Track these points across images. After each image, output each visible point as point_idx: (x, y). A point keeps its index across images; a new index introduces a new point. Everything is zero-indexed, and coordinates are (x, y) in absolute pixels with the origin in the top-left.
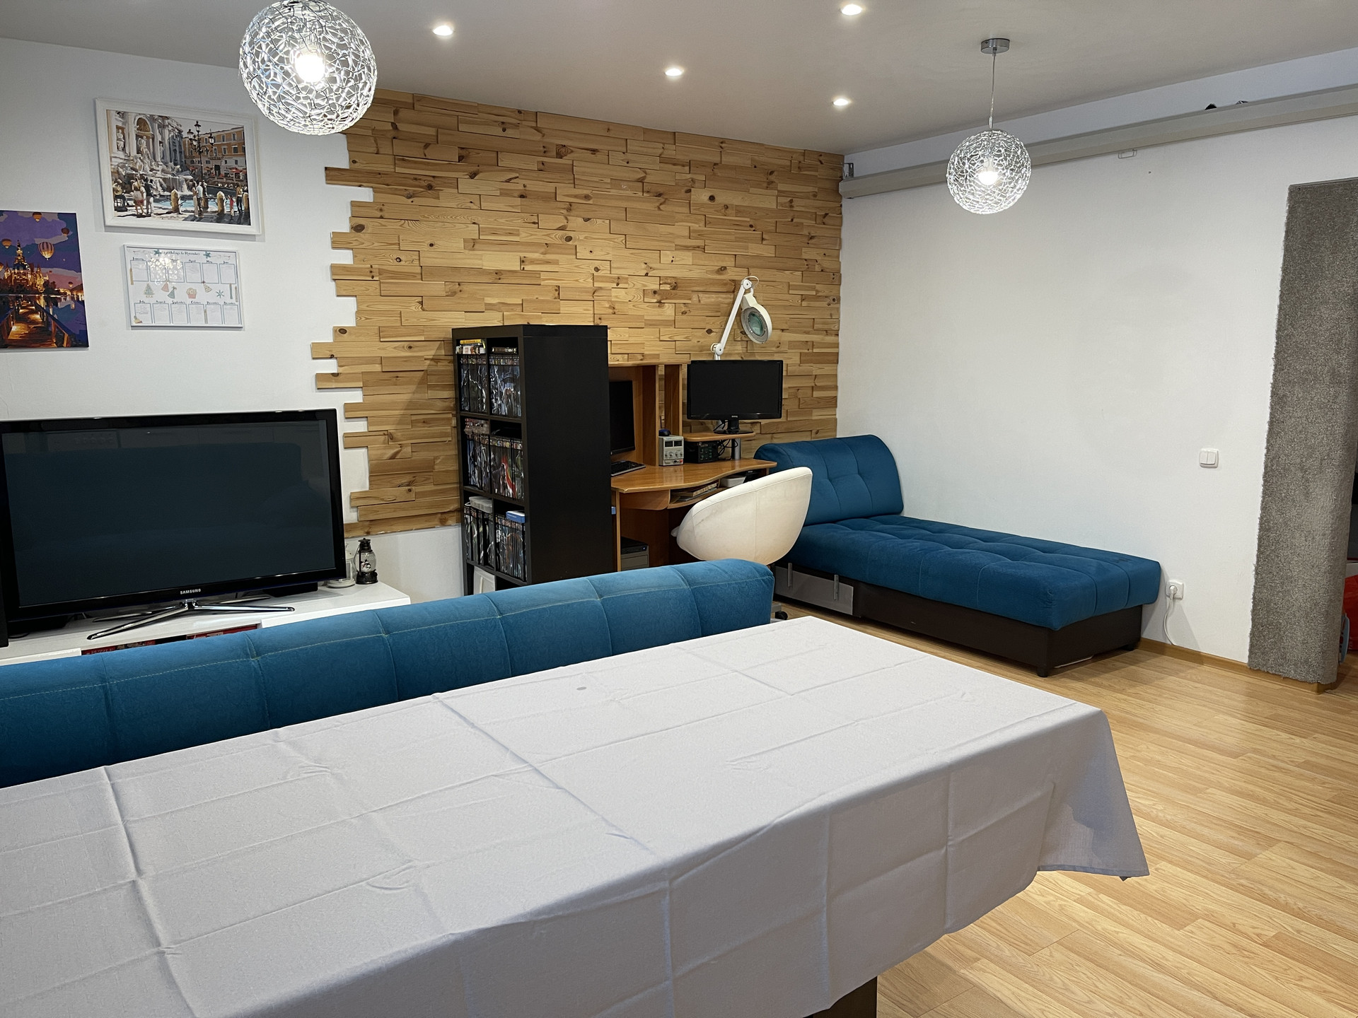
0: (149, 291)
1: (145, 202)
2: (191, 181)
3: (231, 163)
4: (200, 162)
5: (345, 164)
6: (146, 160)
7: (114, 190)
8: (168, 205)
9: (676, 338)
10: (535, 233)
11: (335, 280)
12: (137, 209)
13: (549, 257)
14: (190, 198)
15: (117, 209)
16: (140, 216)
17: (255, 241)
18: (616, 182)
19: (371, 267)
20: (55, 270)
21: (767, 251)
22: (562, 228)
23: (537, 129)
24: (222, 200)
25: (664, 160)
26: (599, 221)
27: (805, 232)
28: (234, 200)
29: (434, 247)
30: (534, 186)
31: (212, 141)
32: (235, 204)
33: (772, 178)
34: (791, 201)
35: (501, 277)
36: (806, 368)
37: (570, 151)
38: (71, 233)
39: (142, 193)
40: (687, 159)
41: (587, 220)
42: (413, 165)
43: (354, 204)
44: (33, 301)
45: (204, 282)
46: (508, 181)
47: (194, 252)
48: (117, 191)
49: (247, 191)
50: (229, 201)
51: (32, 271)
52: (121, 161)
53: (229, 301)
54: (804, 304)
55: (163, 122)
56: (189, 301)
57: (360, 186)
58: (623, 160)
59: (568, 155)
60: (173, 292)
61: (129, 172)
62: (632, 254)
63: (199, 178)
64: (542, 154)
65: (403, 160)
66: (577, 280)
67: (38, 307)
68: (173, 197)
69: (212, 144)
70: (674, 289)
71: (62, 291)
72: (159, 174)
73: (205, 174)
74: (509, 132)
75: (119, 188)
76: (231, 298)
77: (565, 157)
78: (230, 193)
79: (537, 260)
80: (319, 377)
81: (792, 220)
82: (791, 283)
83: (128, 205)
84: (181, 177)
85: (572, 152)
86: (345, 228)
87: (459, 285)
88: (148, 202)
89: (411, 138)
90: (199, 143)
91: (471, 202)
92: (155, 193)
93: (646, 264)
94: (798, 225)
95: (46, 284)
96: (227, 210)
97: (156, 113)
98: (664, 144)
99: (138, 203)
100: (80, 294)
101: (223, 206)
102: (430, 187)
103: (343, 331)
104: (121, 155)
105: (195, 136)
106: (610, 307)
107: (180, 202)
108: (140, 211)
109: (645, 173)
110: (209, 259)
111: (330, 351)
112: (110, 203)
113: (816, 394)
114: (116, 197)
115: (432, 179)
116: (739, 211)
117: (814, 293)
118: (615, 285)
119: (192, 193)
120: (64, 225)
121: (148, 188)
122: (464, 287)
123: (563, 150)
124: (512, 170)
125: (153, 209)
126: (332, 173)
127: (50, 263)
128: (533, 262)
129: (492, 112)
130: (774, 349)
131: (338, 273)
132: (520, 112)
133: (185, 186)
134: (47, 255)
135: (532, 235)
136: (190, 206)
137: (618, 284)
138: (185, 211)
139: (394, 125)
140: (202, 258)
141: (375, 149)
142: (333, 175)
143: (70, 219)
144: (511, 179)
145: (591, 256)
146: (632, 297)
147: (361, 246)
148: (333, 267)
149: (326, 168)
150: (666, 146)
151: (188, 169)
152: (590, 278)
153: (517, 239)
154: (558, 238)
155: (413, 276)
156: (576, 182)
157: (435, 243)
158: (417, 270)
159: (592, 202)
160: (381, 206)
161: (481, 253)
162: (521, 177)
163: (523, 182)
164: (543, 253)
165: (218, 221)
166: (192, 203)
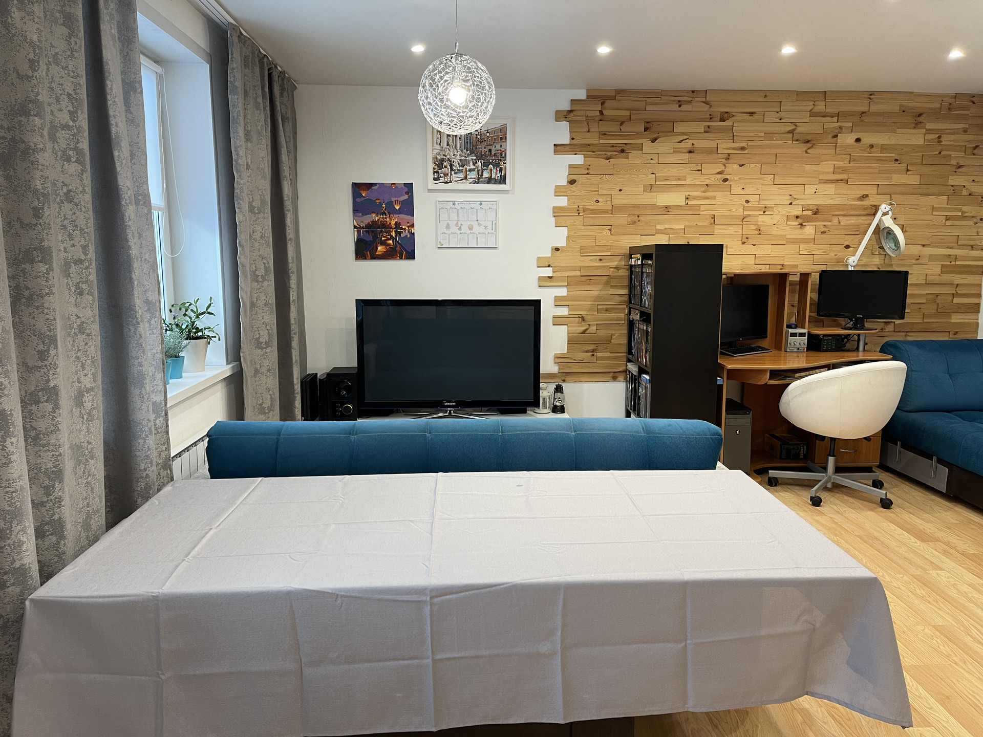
0: (448, 227)
1: (449, 174)
2: (475, 160)
3: (498, 147)
4: (481, 148)
5: (566, 140)
6: (452, 150)
7: (434, 168)
8: (462, 175)
9: (813, 253)
10: (699, 178)
11: (554, 216)
12: (445, 179)
13: (708, 194)
14: (474, 170)
15: (435, 179)
16: (446, 183)
17: (509, 194)
18: (769, 135)
19: (579, 207)
20: (401, 216)
21: (912, 180)
22: (720, 173)
23: (706, 103)
24: (491, 170)
25: (813, 114)
26: (752, 166)
27: (954, 162)
28: (498, 169)
29: (622, 191)
30: (699, 144)
31: (488, 134)
32: (498, 172)
33: (921, 119)
34: (939, 137)
35: (670, 210)
36: (947, 278)
37: (731, 116)
38: (410, 194)
39: (448, 169)
40: (836, 111)
41: (741, 165)
42: (613, 137)
43: (570, 166)
44: (389, 233)
45: (478, 220)
46: (680, 142)
47: (473, 202)
48: (435, 169)
49: (506, 164)
50: (495, 170)
51: (389, 216)
52: (438, 151)
53: (491, 231)
54: (948, 223)
56: (469, 232)
57: (575, 154)
58: (776, 118)
59: (731, 119)
60: (460, 227)
61: (442, 157)
62: (779, 189)
63: (479, 158)
64: (708, 120)
65: (605, 134)
66: (730, 210)
67: (391, 236)
68: (464, 170)
69: (488, 136)
70: (815, 214)
71: (403, 227)
72: (458, 157)
73: (483, 155)
74: (684, 108)
75: (436, 167)
76: (492, 230)
77: (727, 121)
78: (496, 165)
79: (699, 197)
80: (541, 279)
81: (940, 153)
82: (934, 206)
83: (440, 177)
84: (470, 158)
85: (733, 116)
86: (564, 182)
87: (638, 216)
88: (451, 174)
89: (613, 119)
90: (481, 136)
91: (652, 159)
92: (455, 169)
93: (791, 195)
94: (945, 157)
95: (396, 223)
96: (493, 176)
98: (815, 102)
99: (446, 175)
100: (412, 229)
101: (491, 174)
102: (623, 151)
103: (557, 249)
104: (438, 147)
105: (479, 133)
106: (756, 229)
107: (468, 173)
108: (446, 180)
109: (796, 126)
110: (481, 206)
111: (549, 262)
112: (431, 176)
113: (956, 300)
114: (434, 172)
115: (624, 145)
116: (883, 148)
117: (960, 214)
118: (762, 213)
119: (475, 167)
120: (406, 190)
121: (451, 166)
122: (641, 218)
123: (726, 115)
124: (683, 134)
125: (453, 178)
126: (558, 148)
127: (399, 212)
128: (695, 198)
129: (673, 95)
130: (914, 261)
131: (558, 212)
132: (693, 92)
133: (471, 163)
134: (397, 207)
135: (696, 179)
136: (473, 175)
137: (764, 212)
138: (470, 178)
139: (601, 112)
140: (478, 206)
141: (587, 129)
142: (559, 148)
143: (409, 186)
144: (682, 140)
145: (743, 192)
146: (777, 221)
147: (573, 194)
148: (554, 208)
149: (555, 145)
150: (817, 103)
151: (474, 153)
152: (741, 208)
153: (683, 182)
154: (717, 180)
155: (607, 212)
156: (734, 138)
157: (623, 188)
158: (609, 208)
159: (746, 152)
160: (588, 166)
161: (656, 194)
162: (691, 138)
163: (692, 142)
164: (704, 192)
165: (488, 183)
166: (474, 173)
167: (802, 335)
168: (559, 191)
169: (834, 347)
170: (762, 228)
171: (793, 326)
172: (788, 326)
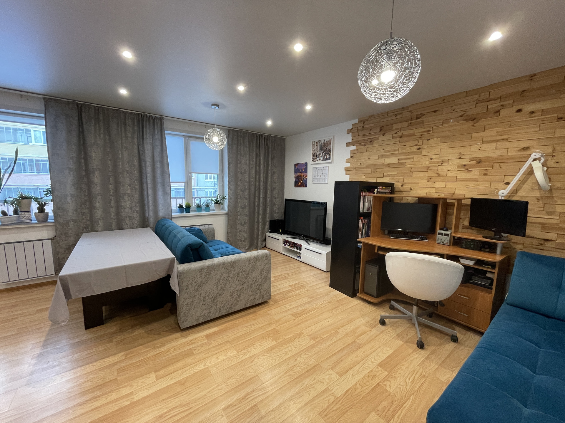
2: (323, 152)
3: (329, 147)
4: (324, 148)
5: (351, 141)
6: (317, 150)
8: (319, 158)
9: (477, 187)
11: (345, 171)
15: (312, 160)
16: (315, 161)
17: (331, 163)
19: (353, 167)
22: (416, 145)
23: (409, 112)
24: (327, 156)
25: (477, 102)
26: (436, 139)
30: (406, 132)
31: (326, 143)
32: (329, 156)
38: (307, 166)
40: (499, 96)
41: (428, 140)
42: (367, 136)
43: (351, 151)
44: (301, 178)
45: (323, 174)
46: (396, 133)
47: (322, 167)
49: (331, 153)
51: (301, 173)
52: (314, 151)
55: (319, 141)
56: (320, 178)
57: (353, 146)
58: (451, 110)
59: (423, 117)
60: (318, 176)
61: (314, 153)
62: (452, 150)
64: (410, 120)
65: (364, 136)
66: (421, 164)
67: (302, 180)
70: (479, 163)
71: (305, 177)
72: (318, 152)
73: (325, 150)
74: (398, 117)
75: (313, 156)
76: (327, 177)
77: (421, 118)
78: (328, 154)
79: (404, 158)
84: (321, 152)
85: (424, 115)
86: (349, 157)
89: (367, 129)
91: (383, 143)
92: (317, 156)
93: (460, 153)
95: (303, 175)
97: (319, 140)
98: (479, 94)
99: (315, 159)
100: (307, 177)
102: (371, 142)
105: (324, 143)
109: (465, 111)
112: (311, 159)
115: (371, 139)
118: (440, 164)
122: (377, 170)
123: (420, 115)
124: (397, 129)
125: (317, 159)
127: (304, 172)
128: (402, 159)
129: (393, 112)
131: (346, 169)
132: (403, 108)
133: (322, 154)
134: (304, 170)
135: (404, 150)
136: (322, 158)
137: (442, 164)
139: (363, 127)
140: (323, 169)
141: (358, 135)
142: (348, 144)
143: (306, 164)
145: (429, 154)
146: (450, 168)
147: (352, 162)
149: (346, 143)
150: (481, 95)
151: (323, 150)
152: (427, 162)
153: (397, 152)
154: (415, 149)
155: (364, 168)
156: (424, 126)
157: (370, 158)
158: (365, 166)
159: (431, 132)
160: (357, 150)
161: (384, 159)
162: (401, 130)
163: (401, 132)
164: (407, 156)
165: (326, 160)
166: (322, 157)
167: (446, 235)
168: (347, 161)
169: (472, 247)
170: (440, 173)
171: (445, 229)
172: (441, 229)
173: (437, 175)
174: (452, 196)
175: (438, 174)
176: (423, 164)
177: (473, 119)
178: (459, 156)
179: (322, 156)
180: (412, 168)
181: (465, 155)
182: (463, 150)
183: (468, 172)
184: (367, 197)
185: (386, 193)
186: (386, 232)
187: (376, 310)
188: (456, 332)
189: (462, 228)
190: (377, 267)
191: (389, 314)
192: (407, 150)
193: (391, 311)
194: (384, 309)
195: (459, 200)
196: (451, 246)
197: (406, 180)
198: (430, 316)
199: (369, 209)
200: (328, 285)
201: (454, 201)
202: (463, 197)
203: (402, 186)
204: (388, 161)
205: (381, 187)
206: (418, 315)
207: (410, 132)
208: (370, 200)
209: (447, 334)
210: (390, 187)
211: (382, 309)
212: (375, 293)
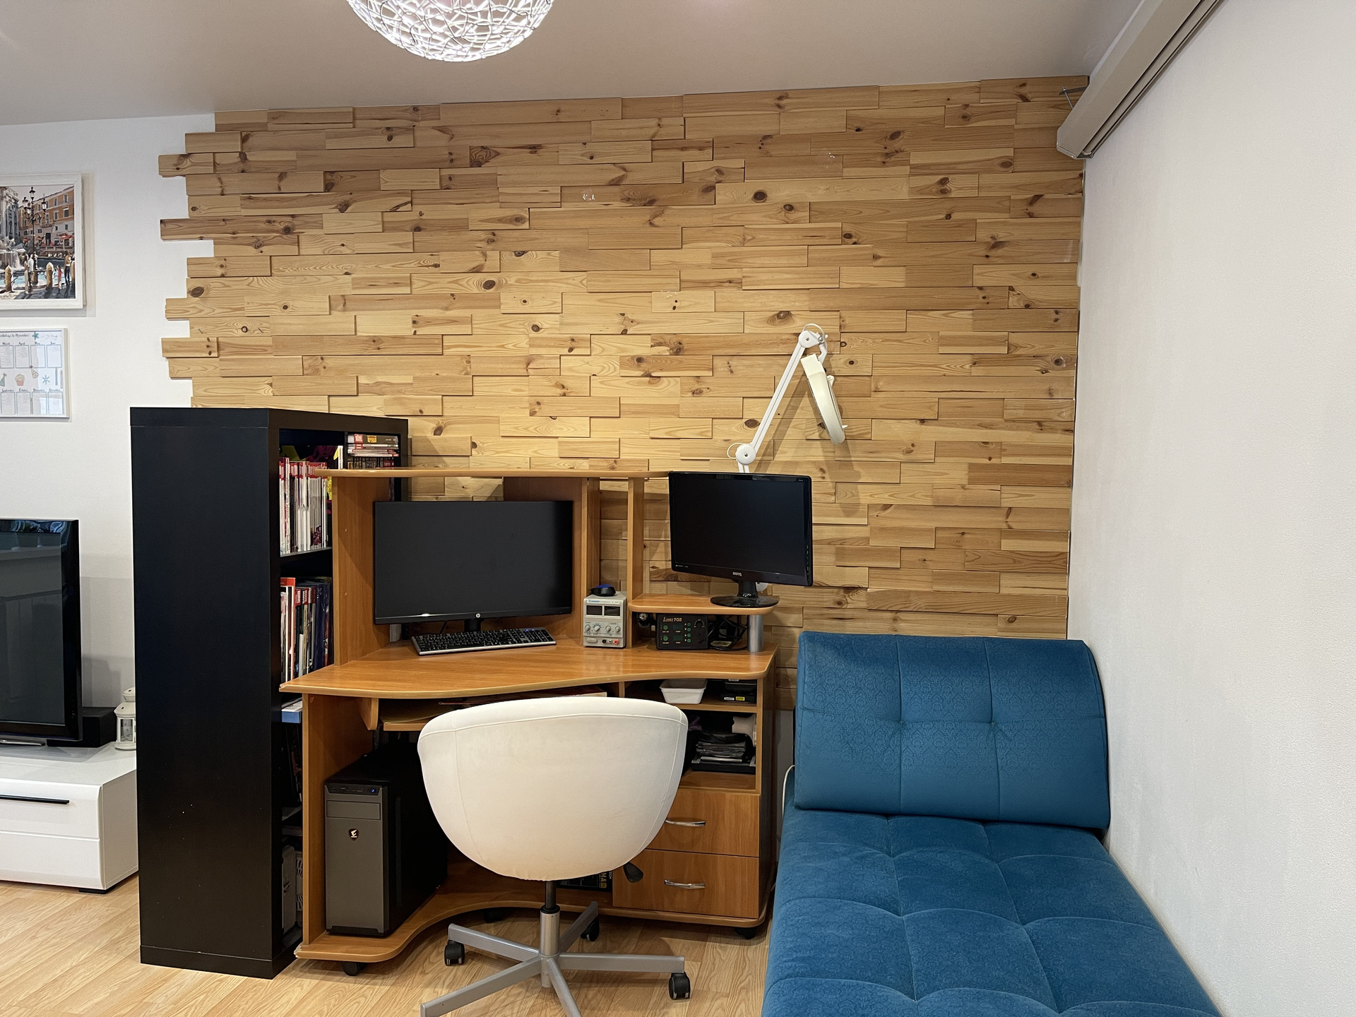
3: (62, 229)
4: (32, 232)
5: (184, 213)
10: (438, 280)
11: (167, 357)
13: (454, 313)
14: (22, 273)
17: (80, 315)
18: (567, 191)
19: (208, 339)
21: (894, 278)
22: (477, 270)
23: (442, 129)
24: (51, 272)
25: (657, 144)
26: (541, 254)
27: (983, 235)
28: (63, 270)
29: (288, 310)
30: (432, 213)
31: (44, 207)
32: (63, 275)
33: (898, 144)
34: (944, 182)
35: (381, 346)
36: (983, 492)
37: (493, 154)
40: (708, 137)
41: (520, 254)
42: (264, 204)
43: (190, 262)
45: (31, 367)
46: (395, 209)
47: (23, 333)
49: (74, 259)
50: (57, 273)
53: (56, 388)
54: (977, 371)
55: (1, 193)
56: (17, 388)
57: (201, 238)
58: (582, 155)
59: (493, 161)
60: (3, 380)
62: (600, 300)
63: (31, 250)
64: (448, 164)
65: (250, 198)
66: (502, 346)
68: (6, 274)
69: (44, 210)
70: (676, 353)
73: (37, 245)
74: (399, 141)
76: (57, 384)
77: (487, 164)
78: (59, 263)
79: (436, 319)
81: (948, 216)
82: (942, 334)
84: (15, 251)
85: (498, 154)
86: (183, 294)
87: (322, 359)
89: (264, 168)
90: (33, 211)
91: (343, 245)
93: (623, 315)
94: (960, 225)
96: (55, 283)
98: (660, 119)
101: (51, 279)
102: (287, 230)
105: (29, 204)
106: (557, 385)
107: (12, 279)
109: (624, 169)
110: (37, 340)
113: (1008, 545)
115: (290, 219)
116: (815, 211)
117: (1004, 350)
118: (565, 351)
119: (23, 268)
122: (329, 362)
123: (483, 153)
124: (400, 193)
126: (169, 226)
128: (429, 322)
129: (375, 117)
130: (901, 457)
131: (171, 349)
132: (416, 109)
135: (432, 283)
137: (571, 350)
139: (243, 156)
140: (30, 340)
141: (220, 190)
142: (170, 228)
144: (398, 206)
145: (526, 308)
146: (600, 368)
147: (199, 315)
148: (164, 342)
149: (161, 221)
150: (665, 121)
151: (21, 242)
152: (523, 342)
153: (407, 290)
154: (472, 284)
155: (263, 350)
156: (502, 199)
157: (290, 303)
158: (269, 342)
159: (526, 225)
160: (222, 261)
161: (354, 313)
162: (415, 201)
163: (417, 208)
164: (447, 309)
165: (46, 296)
166: (24, 278)
167: (612, 610)
168: (174, 311)
169: (689, 641)
170: (568, 383)
171: (604, 591)
172: (594, 591)
173: (560, 391)
174: (613, 468)
175: (563, 387)
176: (510, 346)
177: (648, 199)
178: (622, 324)
179: (17, 274)
180: (468, 359)
181: (638, 323)
182: (632, 305)
183: (649, 382)
184: (304, 481)
185: (378, 462)
186: (395, 632)
187: (394, 989)
188: (682, 959)
189: (651, 581)
190: (379, 798)
191: (450, 986)
192: (444, 285)
193: (455, 969)
194: (424, 973)
195: (637, 481)
196: (629, 651)
197: (453, 408)
198: (594, 932)
199: (315, 538)
200: (130, 956)
201: (624, 487)
202: (645, 470)
203: (438, 431)
204: (372, 324)
205: (359, 438)
206: (562, 946)
207: (451, 212)
208: (318, 495)
209: (652, 981)
210: (396, 439)
211: (418, 978)
212: (376, 914)
